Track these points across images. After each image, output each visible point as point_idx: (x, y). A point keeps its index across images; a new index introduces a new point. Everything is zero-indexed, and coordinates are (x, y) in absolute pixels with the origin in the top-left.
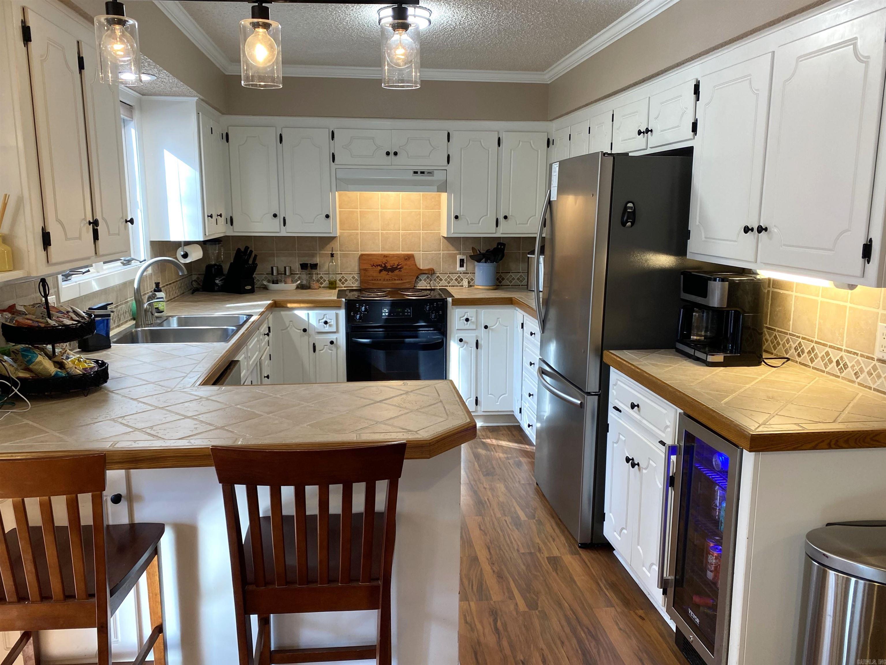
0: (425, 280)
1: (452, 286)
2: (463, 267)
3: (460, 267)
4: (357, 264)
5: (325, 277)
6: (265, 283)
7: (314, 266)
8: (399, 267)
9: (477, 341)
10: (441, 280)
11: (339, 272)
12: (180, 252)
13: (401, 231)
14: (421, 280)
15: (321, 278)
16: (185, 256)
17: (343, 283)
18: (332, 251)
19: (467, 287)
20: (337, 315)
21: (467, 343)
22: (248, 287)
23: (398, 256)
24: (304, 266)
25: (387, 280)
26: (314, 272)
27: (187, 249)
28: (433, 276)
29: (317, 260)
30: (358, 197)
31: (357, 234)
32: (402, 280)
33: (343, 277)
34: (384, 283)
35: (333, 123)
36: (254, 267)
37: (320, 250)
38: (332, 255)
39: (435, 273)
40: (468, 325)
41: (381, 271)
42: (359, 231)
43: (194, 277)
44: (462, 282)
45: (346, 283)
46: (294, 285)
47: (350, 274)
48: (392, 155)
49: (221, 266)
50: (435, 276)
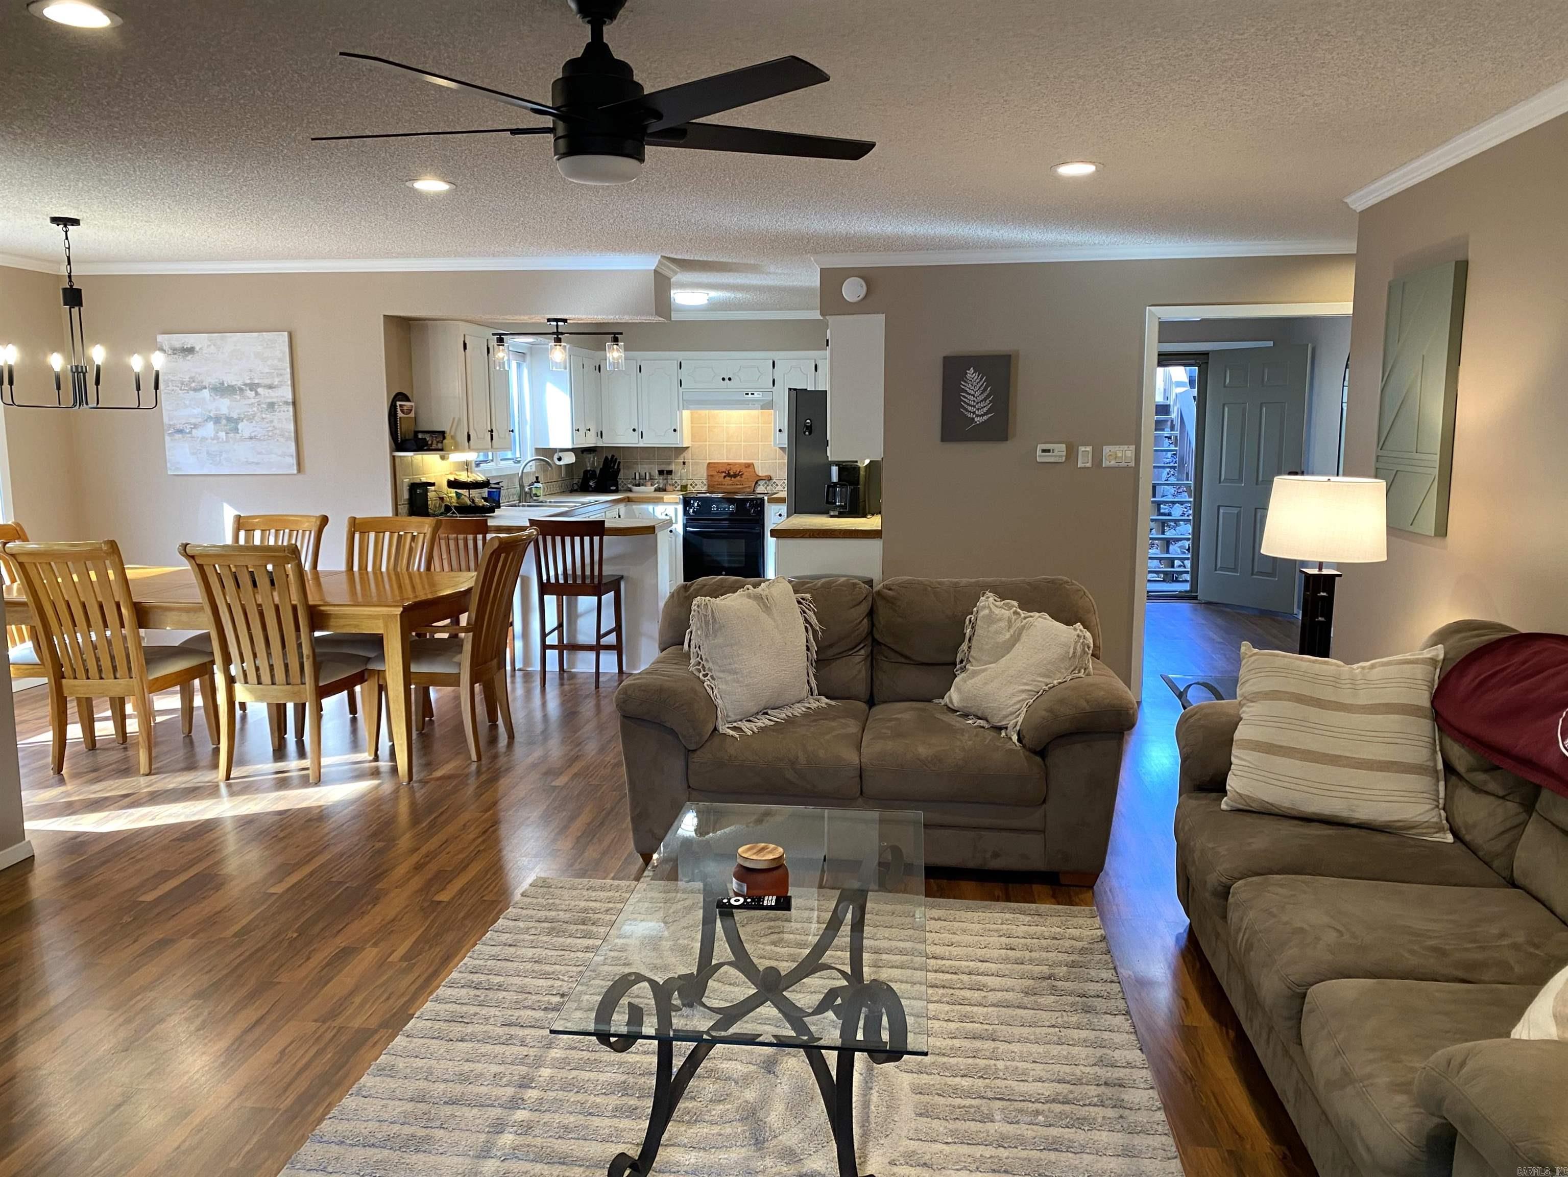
0: (763, 485)
4: (706, 471)
5: (679, 482)
6: (630, 486)
7: (670, 472)
8: (740, 473)
10: (777, 485)
11: (691, 477)
12: (556, 457)
13: (742, 443)
14: (759, 485)
15: (676, 482)
16: (560, 459)
17: (694, 487)
18: (684, 459)
20: (676, 510)
22: (613, 488)
23: (740, 464)
24: (661, 472)
25: (731, 482)
26: (669, 477)
27: (561, 454)
28: (767, 480)
29: (673, 467)
30: (707, 415)
31: (706, 445)
32: (743, 483)
33: (692, 482)
34: (728, 484)
35: (680, 355)
36: (618, 470)
37: (675, 458)
38: (684, 463)
39: (772, 480)
41: (725, 477)
42: (707, 443)
43: (576, 481)
45: (696, 487)
46: (653, 488)
47: (699, 479)
48: (727, 380)
49: (594, 472)
50: (772, 482)
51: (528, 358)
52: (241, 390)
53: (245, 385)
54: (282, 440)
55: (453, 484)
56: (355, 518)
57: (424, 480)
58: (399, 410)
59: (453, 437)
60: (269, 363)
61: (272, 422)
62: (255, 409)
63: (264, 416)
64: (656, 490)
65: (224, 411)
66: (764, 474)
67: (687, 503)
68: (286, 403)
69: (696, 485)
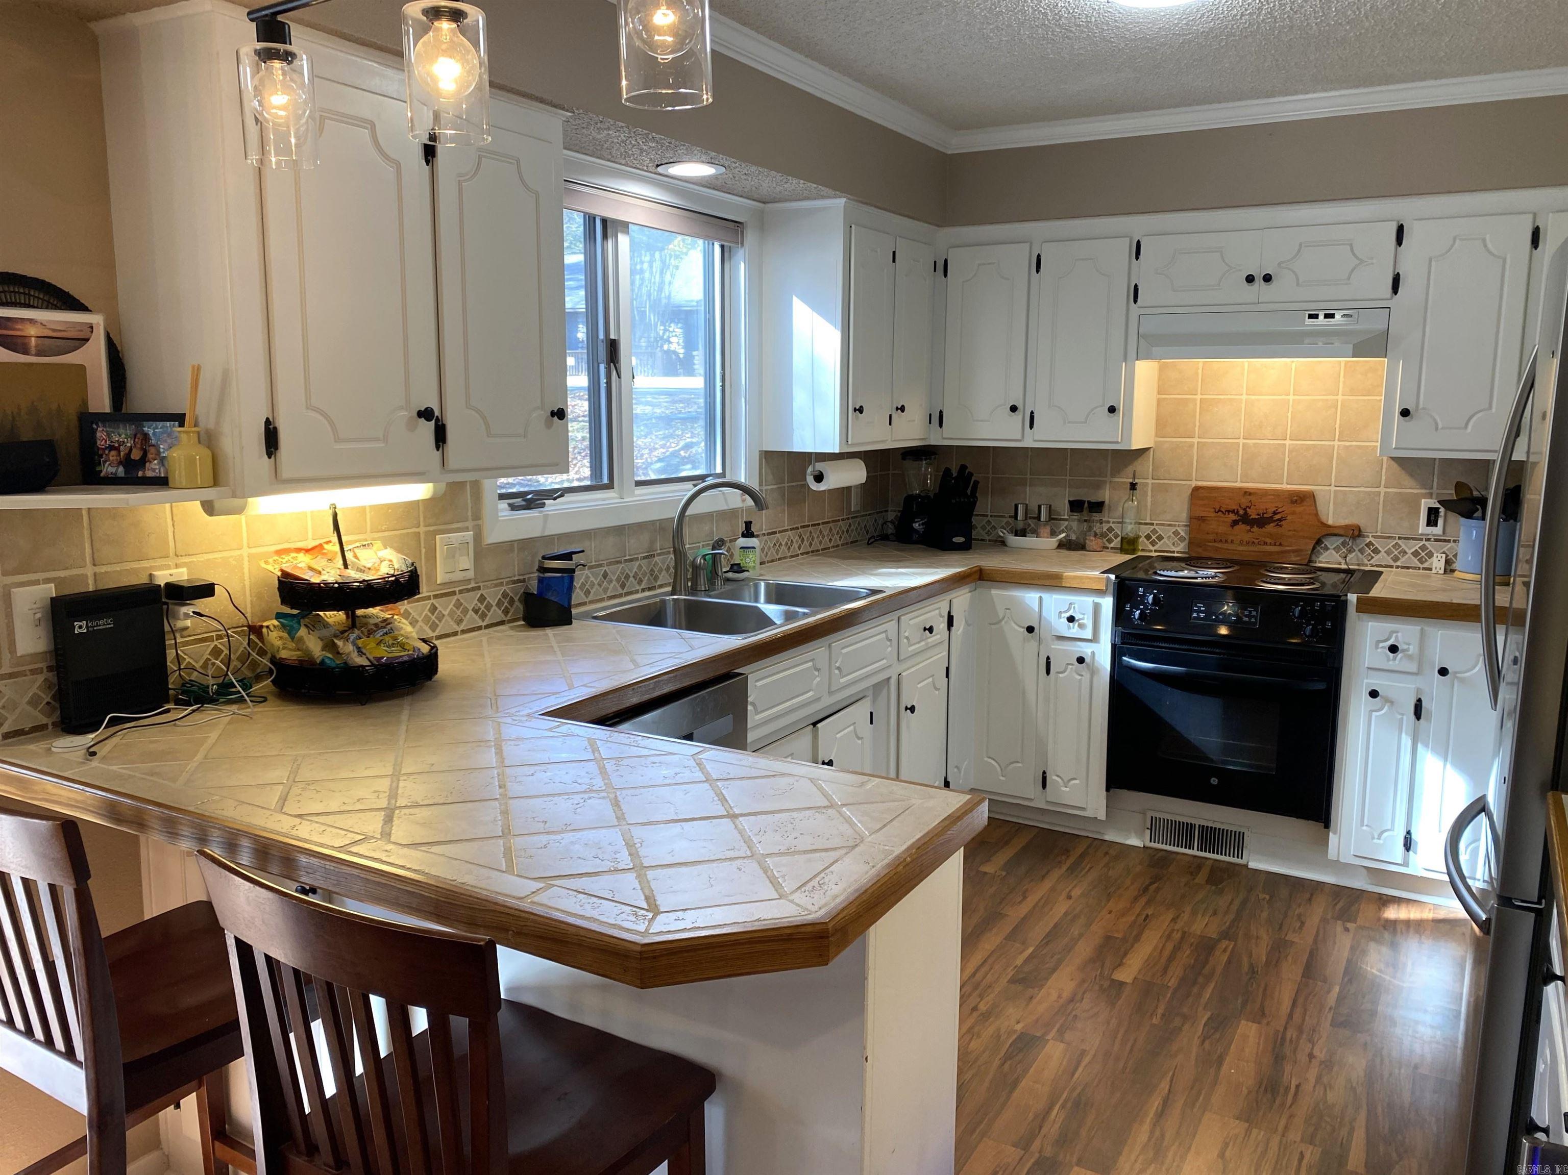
0: (1337, 549)
1: (1403, 567)
2: (1436, 525)
3: (1429, 524)
4: (1186, 506)
5: (1118, 529)
6: (1004, 533)
7: (1098, 507)
8: (1277, 517)
9: (1419, 700)
10: (1376, 551)
11: (1148, 521)
12: (809, 474)
13: (1288, 442)
14: (1327, 548)
15: (1110, 530)
16: (819, 478)
17: (1153, 543)
18: (1134, 478)
19: (1442, 571)
20: (1097, 608)
21: (1392, 702)
22: (960, 539)
23: (1277, 494)
24: (1076, 506)
25: (1248, 543)
26: (1096, 516)
27: (821, 466)
28: (1359, 541)
29: (1106, 495)
30: (1200, 371)
31: (1191, 445)
32: (1280, 545)
33: (1154, 531)
34: (1241, 548)
35: (1138, 223)
36: (974, 502)
37: (1113, 475)
38: (1133, 486)
39: (1364, 536)
40: (1397, 662)
41: (1235, 523)
42: (1196, 440)
44: (1430, 561)
45: (1160, 543)
46: (1053, 542)
47: (1170, 525)
48: (1259, 281)
49: (924, 500)
50: (1361, 543)
51: (750, 237)
64: (1061, 545)
66: (1342, 522)
67: (1126, 590)
69: (1160, 538)
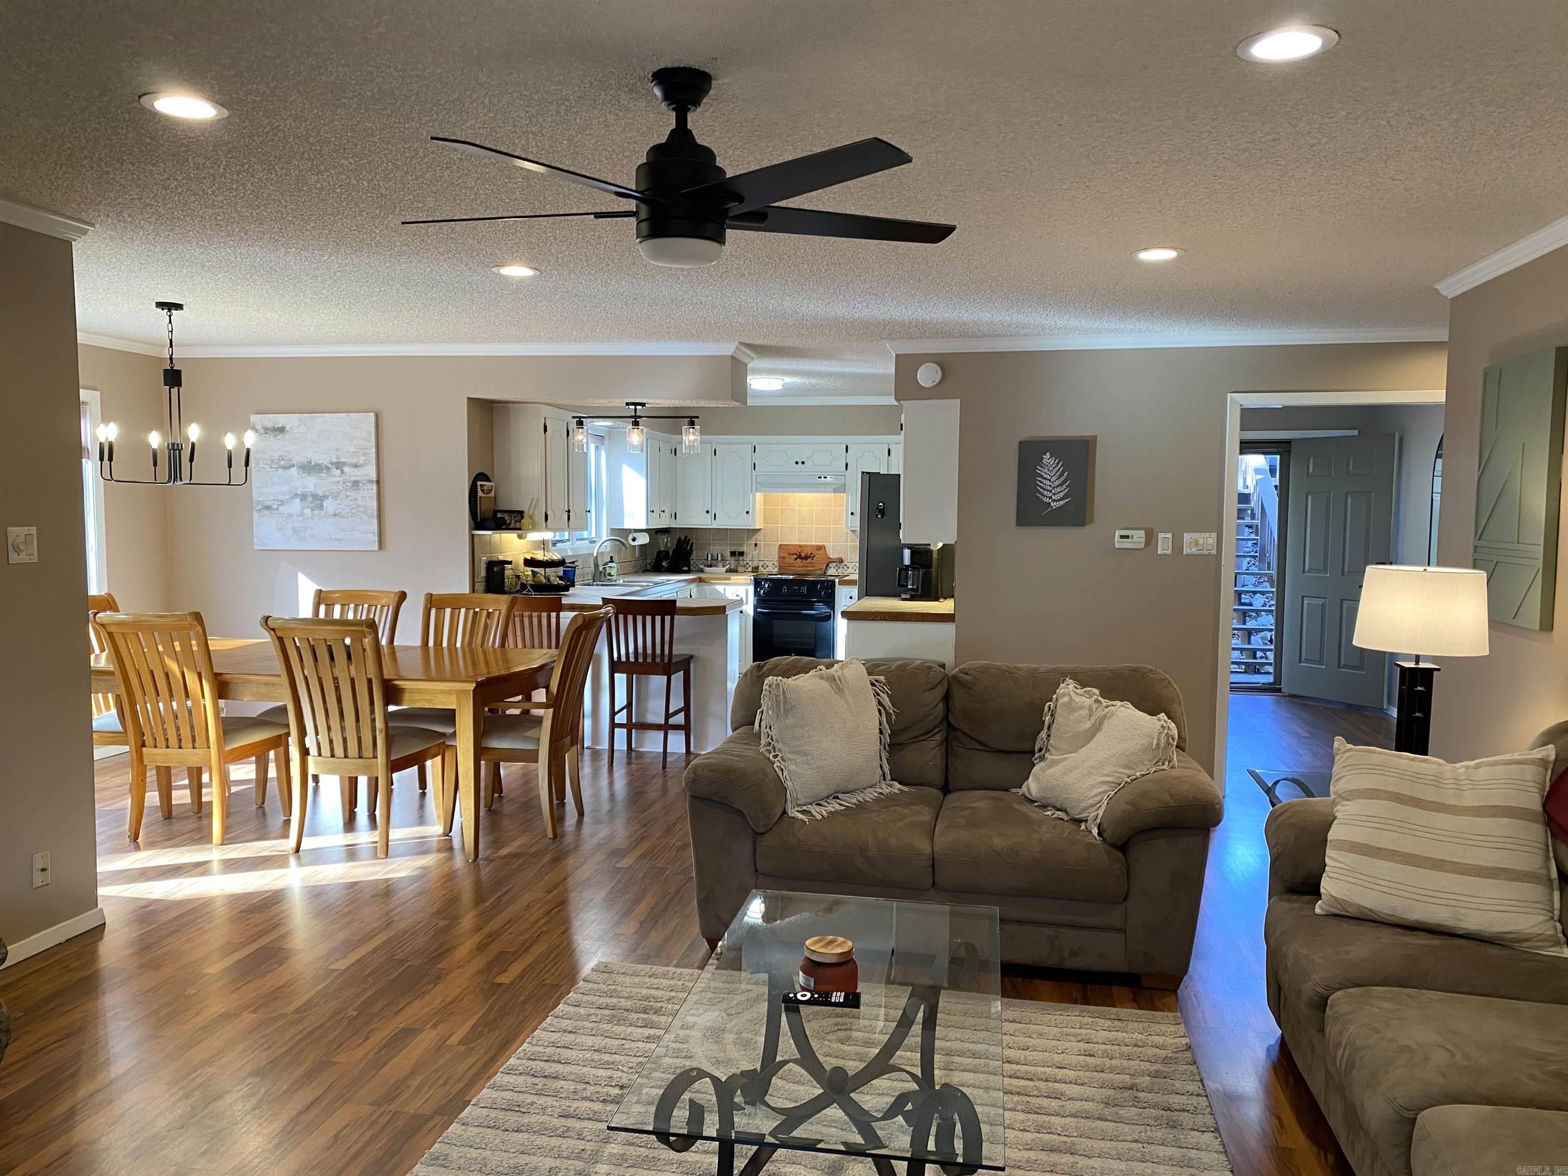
0: (834, 568)
4: (777, 552)
5: (750, 563)
6: (701, 566)
7: (742, 554)
8: (812, 555)
10: (848, 568)
11: (763, 558)
12: (630, 537)
13: (815, 526)
14: (831, 568)
15: (747, 564)
16: (634, 540)
17: (765, 569)
18: (756, 541)
20: (747, 591)
22: (685, 568)
23: (812, 546)
24: (733, 554)
26: (741, 558)
27: (635, 535)
28: (838, 562)
29: (744, 549)
30: (780, 497)
31: (778, 527)
32: (815, 565)
33: (765, 564)
34: (799, 566)
35: (755, 439)
36: (691, 551)
37: (747, 540)
38: (756, 545)
39: (843, 562)
41: (796, 559)
42: (779, 525)
43: (649, 561)
45: (767, 568)
46: (724, 569)
47: (771, 559)
48: (800, 463)
49: (668, 552)
50: (843, 564)
51: (607, 440)
52: (328, 468)
53: (332, 463)
54: (365, 517)
55: (529, 563)
56: (432, 594)
57: (501, 558)
58: (479, 490)
59: (530, 517)
60: (355, 442)
61: (355, 499)
62: (340, 487)
63: (348, 493)
64: (727, 571)
65: (310, 488)
66: (835, 557)
67: (757, 583)
68: (370, 481)
69: (767, 566)
